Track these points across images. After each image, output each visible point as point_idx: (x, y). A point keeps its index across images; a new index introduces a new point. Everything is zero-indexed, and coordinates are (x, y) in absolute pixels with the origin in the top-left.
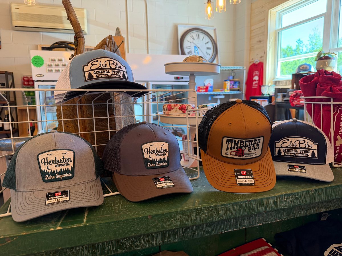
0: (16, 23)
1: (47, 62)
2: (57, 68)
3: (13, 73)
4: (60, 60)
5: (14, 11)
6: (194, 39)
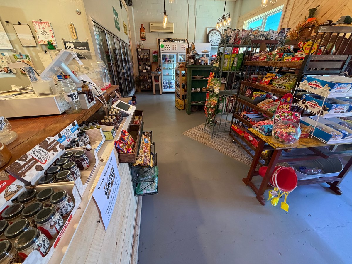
0: (151, 30)
1: (165, 46)
2: (169, 48)
3: (149, 49)
4: (169, 46)
5: (151, 25)
6: (213, 34)
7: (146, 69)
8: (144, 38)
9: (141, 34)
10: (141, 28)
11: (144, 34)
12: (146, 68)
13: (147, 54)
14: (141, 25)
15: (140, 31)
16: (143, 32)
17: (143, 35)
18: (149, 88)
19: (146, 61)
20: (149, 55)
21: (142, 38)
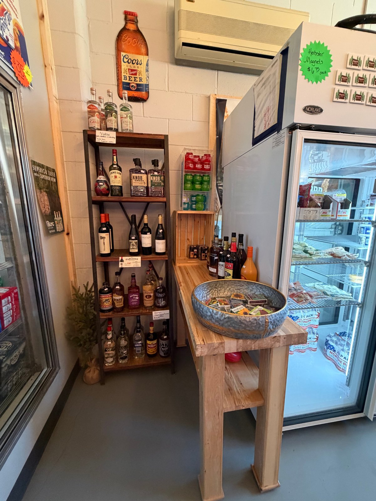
1: (338, 66)
2: (359, 89)
4: (372, 64)
5: (183, 7)
7: (143, 251)
8: (139, 87)
9: (124, 66)
10: (124, 29)
11: (142, 68)
12: (140, 243)
13: (152, 167)
14: (126, 13)
15: (118, 50)
16: (132, 56)
17: (133, 72)
18: (151, 351)
19: (147, 207)
20: (165, 172)
21: (127, 87)
